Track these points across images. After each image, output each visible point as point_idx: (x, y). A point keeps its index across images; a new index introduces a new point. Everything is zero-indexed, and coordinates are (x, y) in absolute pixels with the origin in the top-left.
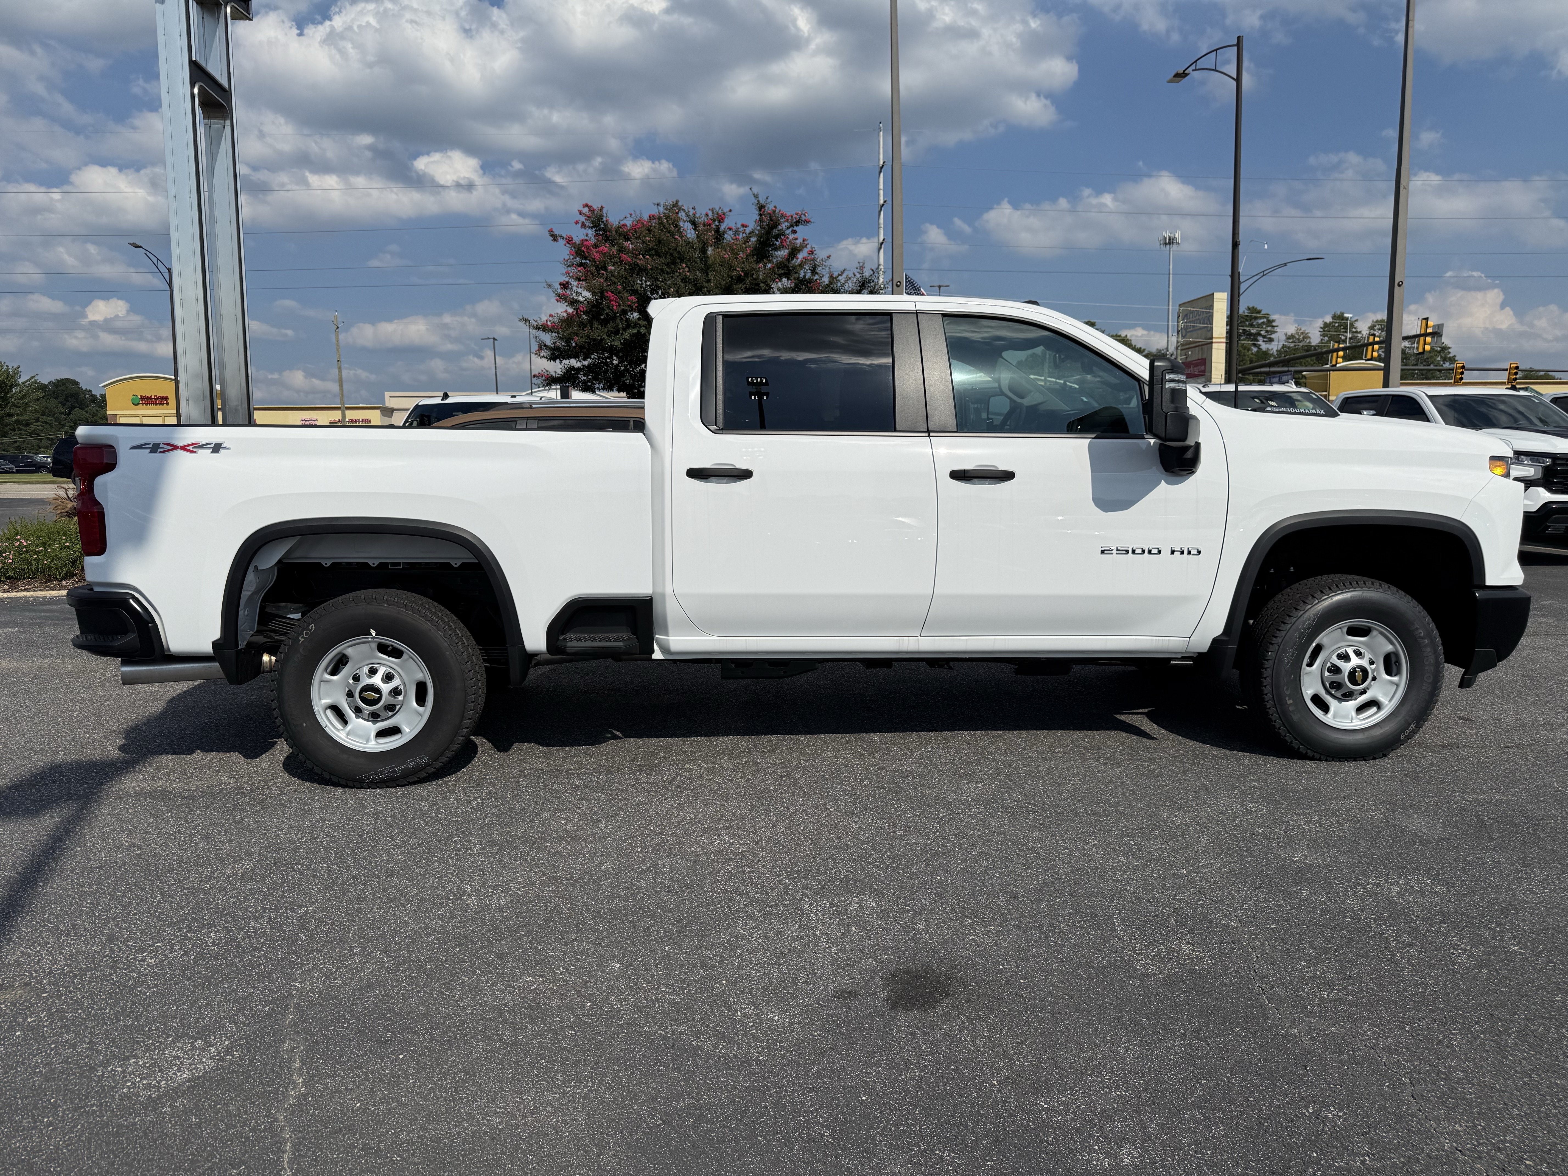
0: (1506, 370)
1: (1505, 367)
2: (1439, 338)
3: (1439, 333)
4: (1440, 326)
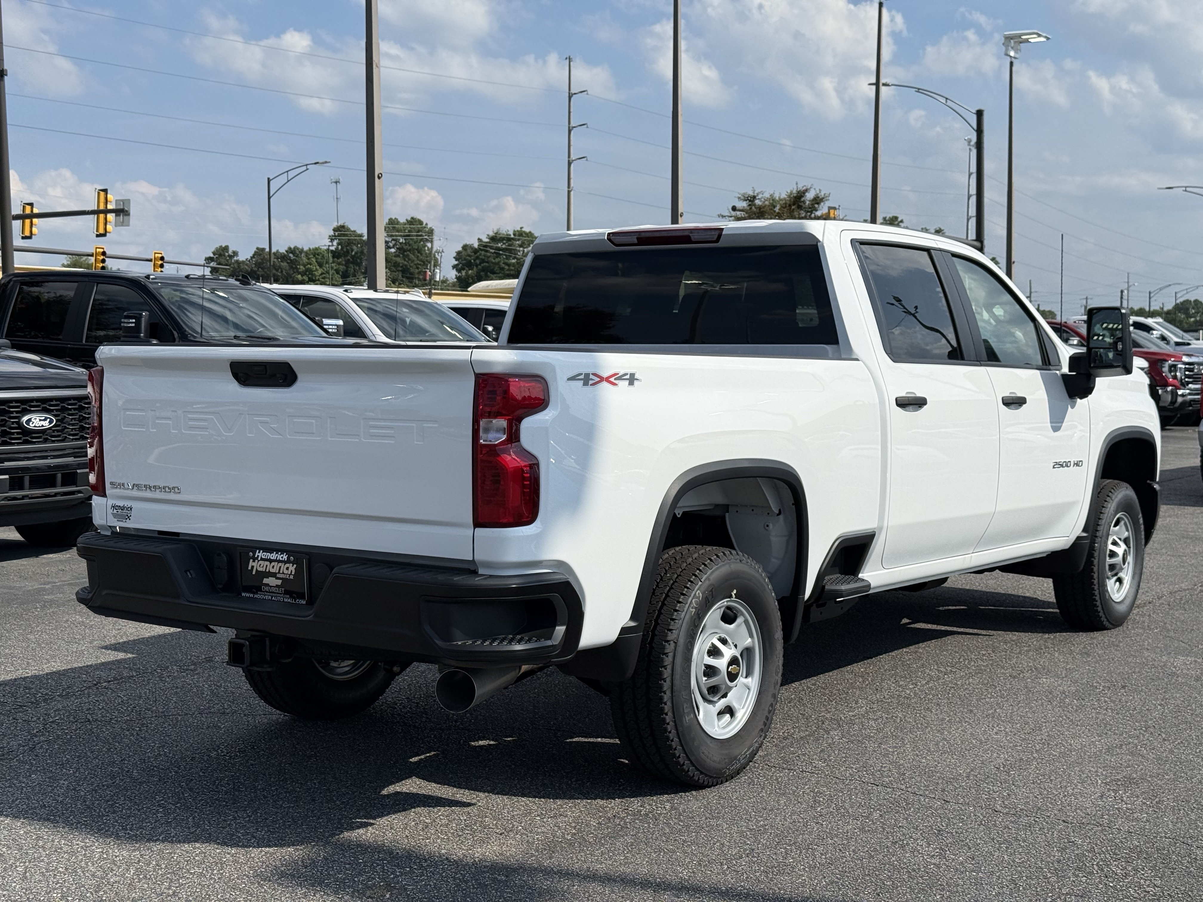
0: (150, 260)
1: (149, 257)
2: (126, 218)
3: (127, 211)
4: (126, 202)
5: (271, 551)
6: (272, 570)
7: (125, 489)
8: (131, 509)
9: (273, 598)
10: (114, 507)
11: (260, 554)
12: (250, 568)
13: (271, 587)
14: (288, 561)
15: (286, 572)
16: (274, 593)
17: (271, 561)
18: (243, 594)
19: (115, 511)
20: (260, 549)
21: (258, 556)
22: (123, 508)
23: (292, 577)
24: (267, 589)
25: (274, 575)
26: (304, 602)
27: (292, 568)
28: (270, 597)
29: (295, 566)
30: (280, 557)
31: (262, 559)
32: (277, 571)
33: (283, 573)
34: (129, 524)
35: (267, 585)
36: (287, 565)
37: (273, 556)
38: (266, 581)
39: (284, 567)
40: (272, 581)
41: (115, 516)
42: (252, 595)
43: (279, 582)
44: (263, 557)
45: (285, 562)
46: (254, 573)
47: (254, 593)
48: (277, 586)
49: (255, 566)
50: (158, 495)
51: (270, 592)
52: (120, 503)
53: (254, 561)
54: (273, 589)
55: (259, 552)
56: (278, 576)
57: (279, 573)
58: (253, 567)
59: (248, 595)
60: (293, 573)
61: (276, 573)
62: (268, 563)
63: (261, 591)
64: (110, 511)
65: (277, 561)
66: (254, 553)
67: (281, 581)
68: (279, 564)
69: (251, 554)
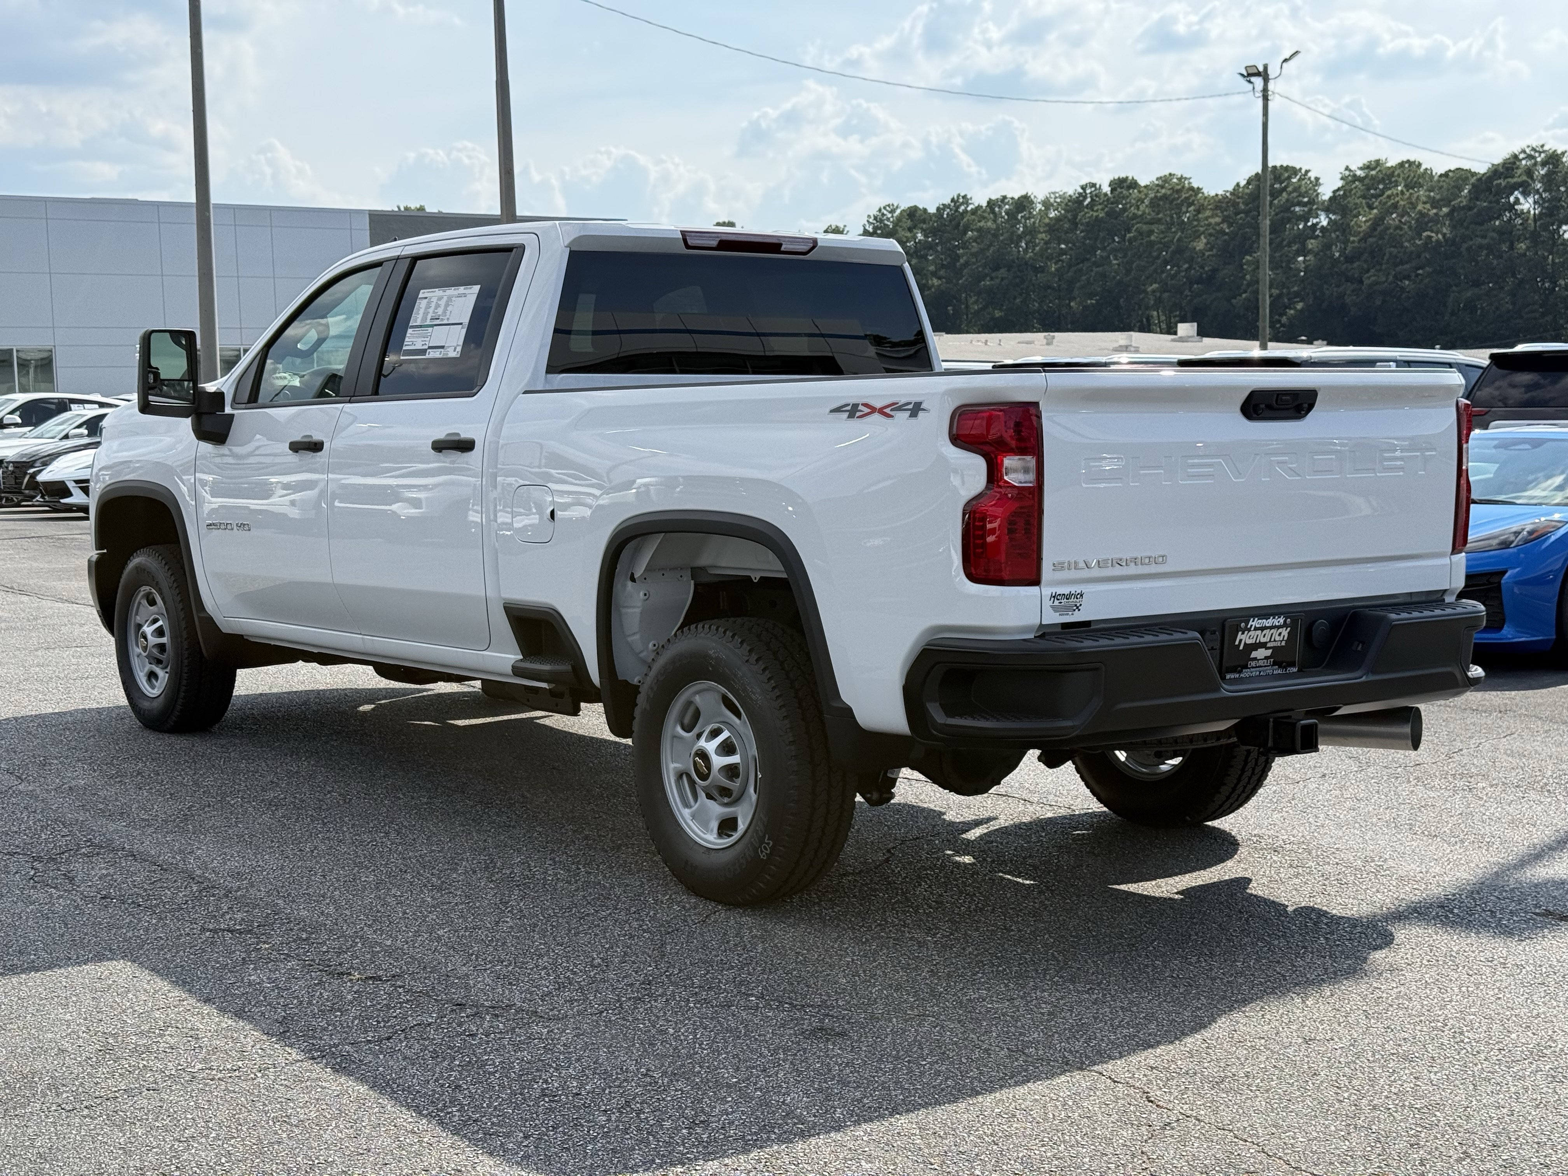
5: (1266, 616)
6: (1263, 640)
8: (1082, 595)
9: (1261, 674)
10: (1054, 597)
11: (1255, 623)
12: (1237, 643)
13: (1259, 660)
14: (1285, 625)
15: (1277, 638)
16: (1261, 666)
18: (1228, 676)
19: (1057, 603)
20: (1254, 616)
22: (1068, 597)
23: (1283, 643)
24: (1254, 663)
25: (1263, 645)
26: (1295, 670)
27: (1285, 632)
28: (1258, 673)
29: (1289, 629)
31: (1256, 629)
34: (1076, 617)
35: (1255, 659)
38: (1254, 654)
41: (1054, 609)
42: (1237, 676)
43: (1268, 653)
46: (1241, 648)
47: (1240, 672)
48: (1266, 658)
49: (1244, 638)
50: (1132, 570)
51: (1257, 667)
52: (1065, 590)
54: (1261, 663)
56: (1269, 645)
58: (1241, 640)
59: (1233, 676)
60: (1286, 638)
61: (1266, 643)
63: (1247, 667)
64: (1047, 603)
65: (1271, 628)
66: (1247, 623)
67: (1271, 651)
68: (1272, 631)
69: (1243, 625)
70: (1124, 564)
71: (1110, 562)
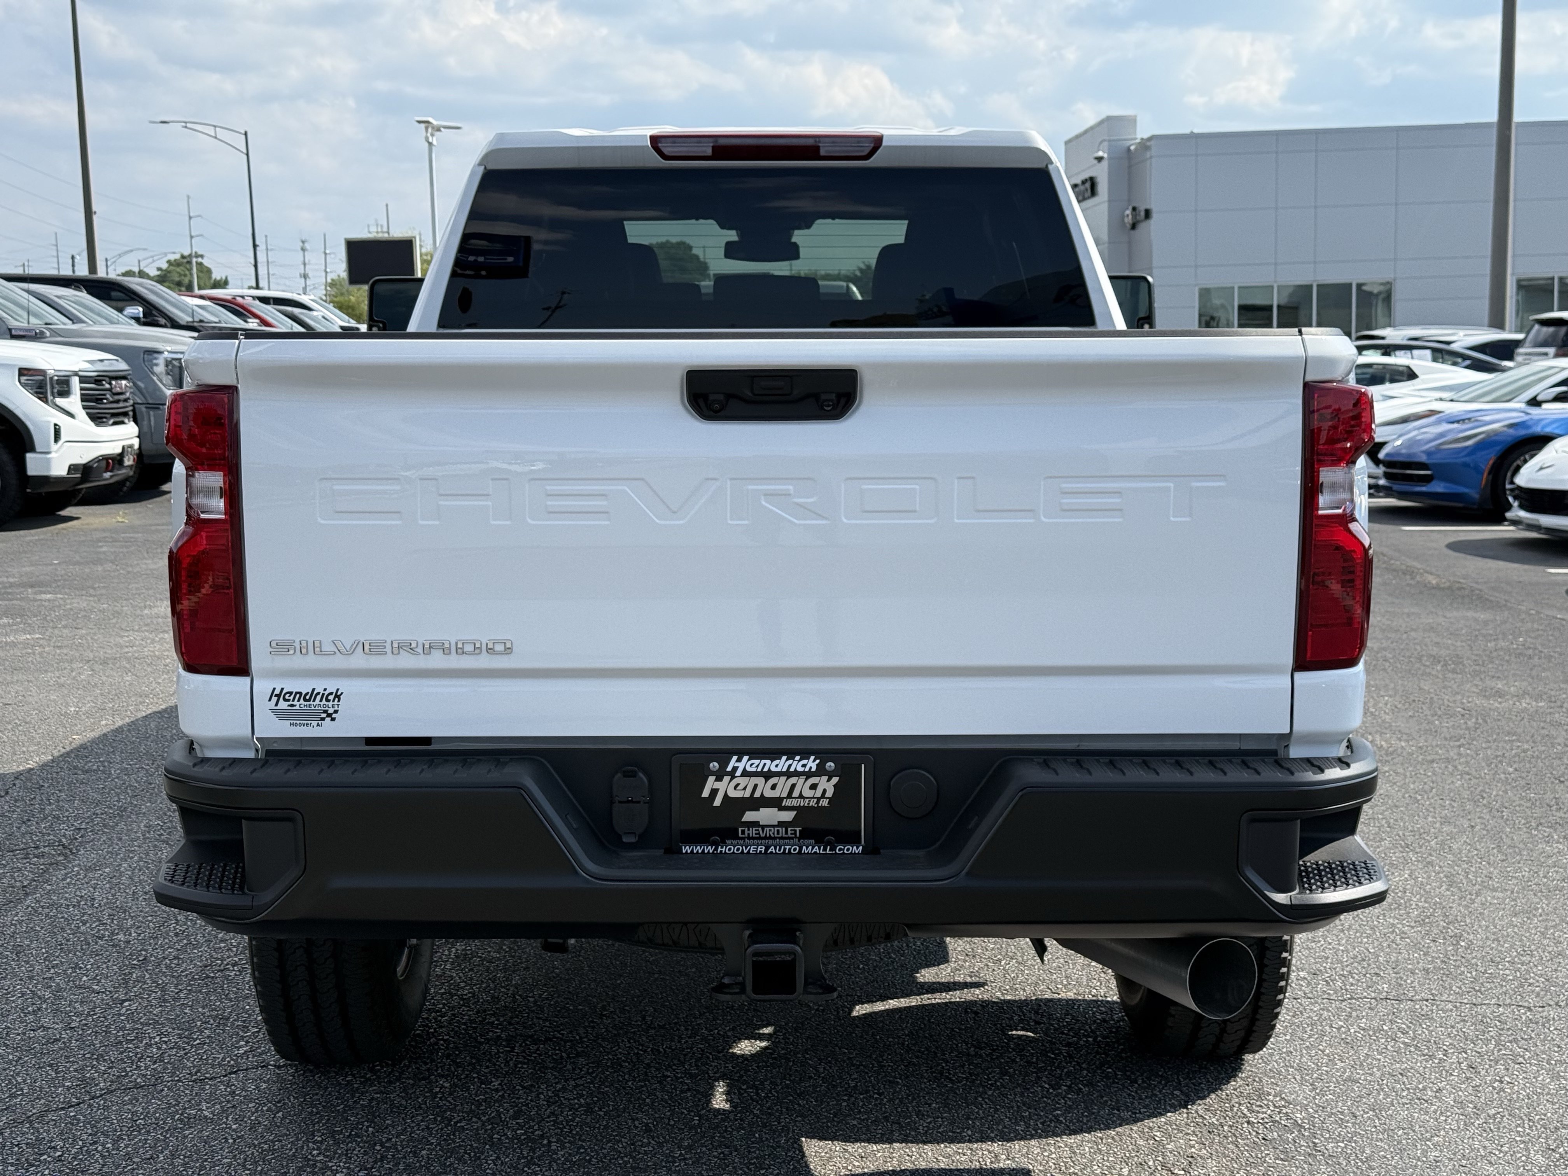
5: (774, 755)
6: (769, 794)
7: (322, 653)
8: (338, 697)
9: (772, 850)
10: (279, 695)
11: (744, 764)
12: (706, 794)
13: (763, 827)
14: (821, 771)
15: (807, 793)
16: (770, 838)
17: (768, 775)
18: (686, 849)
19: (283, 705)
20: (740, 754)
21: (735, 769)
22: (309, 697)
23: (824, 803)
24: (753, 832)
25: (776, 803)
26: (857, 850)
27: (827, 786)
28: (764, 848)
29: (835, 780)
30: (797, 765)
31: (745, 773)
32: (784, 795)
33: (801, 796)
34: (328, 730)
35: (755, 824)
36: (813, 780)
37: (781, 764)
38: (749, 816)
39: (803, 786)
40: (766, 816)
41: (281, 715)
42: (711, 849)
43: (787, 815)
44: (749, 769)
45: (809, 775)
46: (717, 802)
47: (716, 844)
48: (783, 824)
49: (723, 789)
50: (436, 660)
51: (760, 838)
52: (300, 686)
53: (719, 779)
54: (769, 832)
55: (739, 760)
56: (787, 803)
57: (790, 796)
58: (714, 792)
59: (698, 849)
60: (829, 795)
61: (780, 799)
62: (760, 781)
63: (736, 837)
64: (264, 706)
65: (788, 774)
66: (724, 763)
67: (793, 814)
68: (793, 780)
69: (714, 766)
70: (420, 650)
71: (388, 645)
